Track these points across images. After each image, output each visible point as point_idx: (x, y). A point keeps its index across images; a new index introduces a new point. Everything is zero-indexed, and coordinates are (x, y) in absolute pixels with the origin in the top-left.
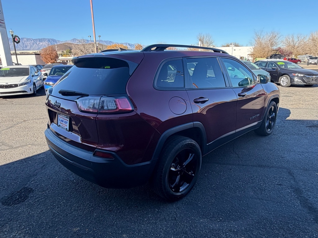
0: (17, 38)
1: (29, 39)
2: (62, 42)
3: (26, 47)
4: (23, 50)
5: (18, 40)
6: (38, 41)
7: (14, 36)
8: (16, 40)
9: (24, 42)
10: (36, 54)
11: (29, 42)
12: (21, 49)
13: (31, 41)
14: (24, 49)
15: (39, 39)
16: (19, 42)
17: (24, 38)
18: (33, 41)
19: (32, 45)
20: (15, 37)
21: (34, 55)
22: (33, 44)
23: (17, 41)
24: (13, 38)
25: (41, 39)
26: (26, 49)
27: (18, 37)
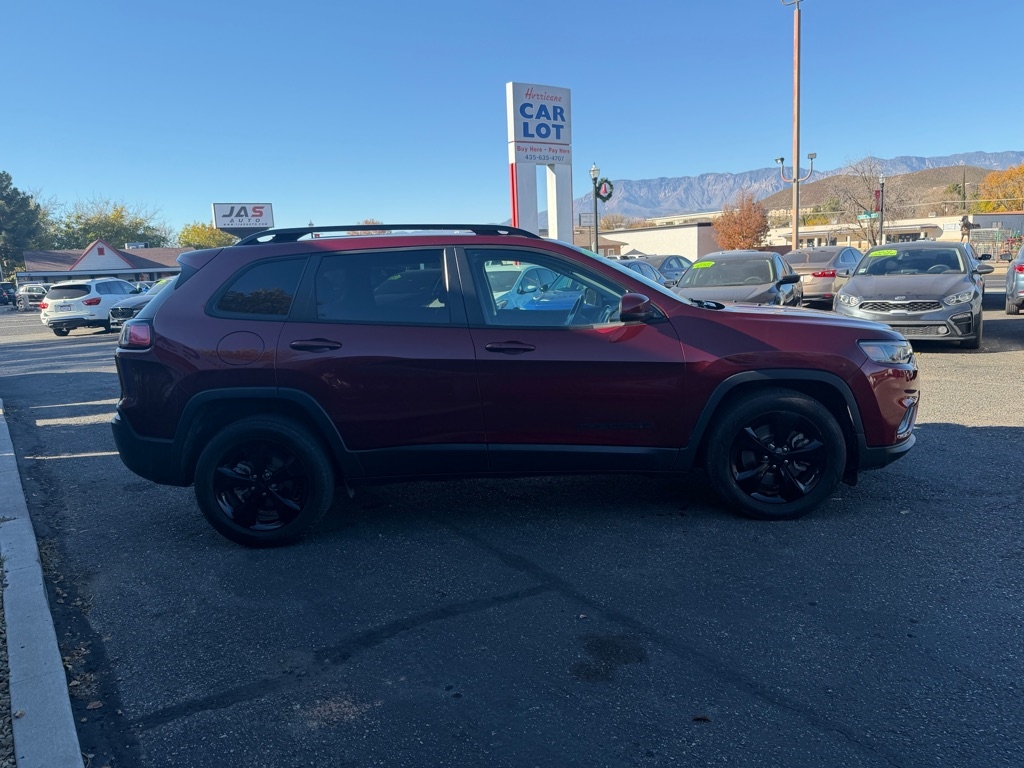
0: (607, 185)
1: (721, 175)
2: (823, 174)
3: (709, 202)
4: (701, 211)
5: (609, 191)
6: (748, 178)
7: (599, 180)
8: (602, 192)
9: (705, 187)
10: (700, 225)
11: (719, 187)
12: (695, 210)
13: (728, 180)
14: (704, 207)
15: (751, 172)
16: (610, 195)
17: (707, 175)
18: (732, 181)
19: (727, 191)
20: (601, 185)
21: (696, 228)
22: (731, 190)
23: (605, 195)
24: (596, 188)
25: (757, 172)
26: (709, 207)
27: (609, 183)
